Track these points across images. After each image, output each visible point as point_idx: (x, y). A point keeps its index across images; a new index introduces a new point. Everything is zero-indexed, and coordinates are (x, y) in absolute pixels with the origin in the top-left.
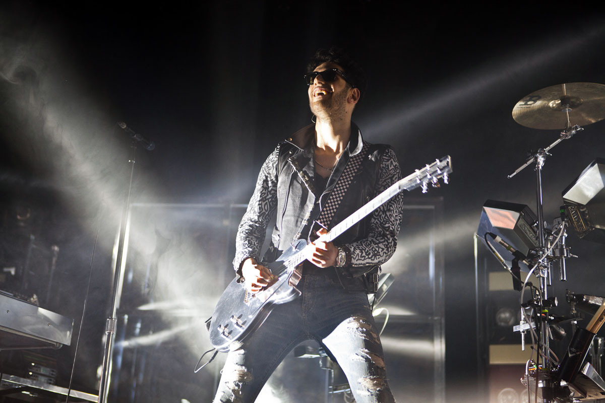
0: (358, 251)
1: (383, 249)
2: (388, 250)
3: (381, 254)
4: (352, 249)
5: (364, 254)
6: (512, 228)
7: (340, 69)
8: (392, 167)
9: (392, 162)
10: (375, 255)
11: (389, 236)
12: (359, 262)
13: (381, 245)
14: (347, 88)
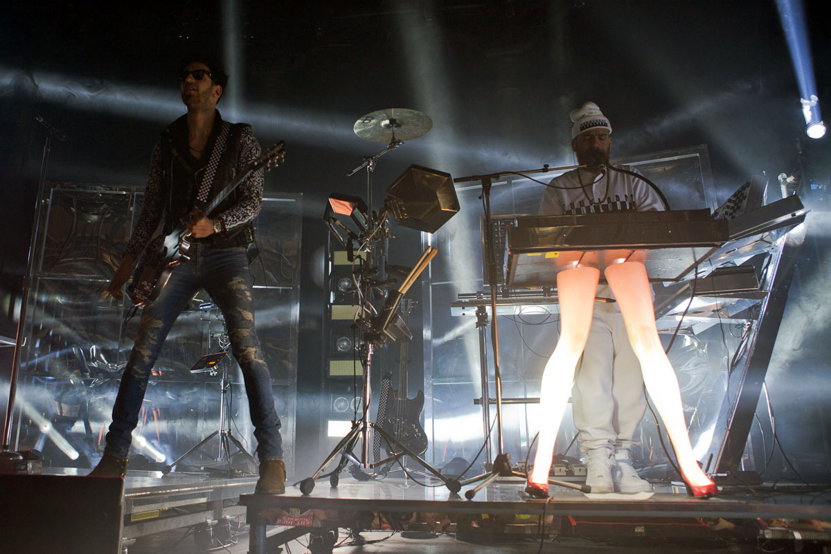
0: (230, 218)
1: (251, 210)
2: (254, 210)
3: (250, 214)
4: (225, 218)
5: (235, 218)
6: (349, 215)
7: (207, 69)
8: (250, 141)
9: (249, 138)
10: (244, 217)
11: (254, 198)
12: (232, 226)
13: (248, 208)
14: (213, 85)
